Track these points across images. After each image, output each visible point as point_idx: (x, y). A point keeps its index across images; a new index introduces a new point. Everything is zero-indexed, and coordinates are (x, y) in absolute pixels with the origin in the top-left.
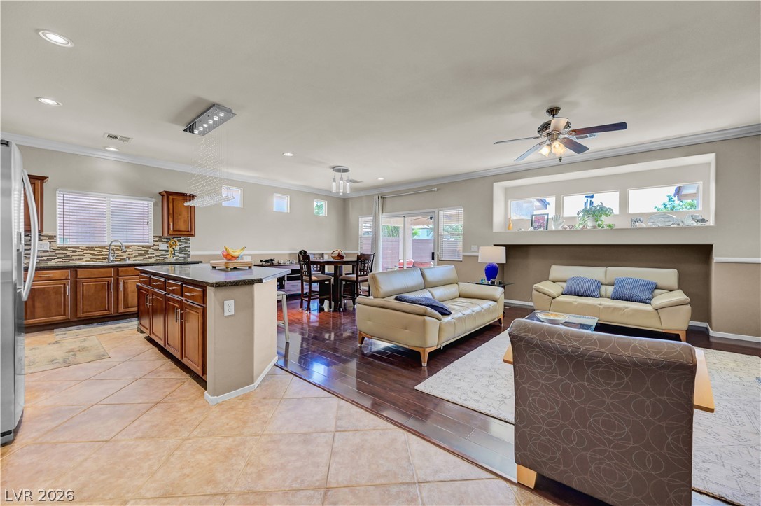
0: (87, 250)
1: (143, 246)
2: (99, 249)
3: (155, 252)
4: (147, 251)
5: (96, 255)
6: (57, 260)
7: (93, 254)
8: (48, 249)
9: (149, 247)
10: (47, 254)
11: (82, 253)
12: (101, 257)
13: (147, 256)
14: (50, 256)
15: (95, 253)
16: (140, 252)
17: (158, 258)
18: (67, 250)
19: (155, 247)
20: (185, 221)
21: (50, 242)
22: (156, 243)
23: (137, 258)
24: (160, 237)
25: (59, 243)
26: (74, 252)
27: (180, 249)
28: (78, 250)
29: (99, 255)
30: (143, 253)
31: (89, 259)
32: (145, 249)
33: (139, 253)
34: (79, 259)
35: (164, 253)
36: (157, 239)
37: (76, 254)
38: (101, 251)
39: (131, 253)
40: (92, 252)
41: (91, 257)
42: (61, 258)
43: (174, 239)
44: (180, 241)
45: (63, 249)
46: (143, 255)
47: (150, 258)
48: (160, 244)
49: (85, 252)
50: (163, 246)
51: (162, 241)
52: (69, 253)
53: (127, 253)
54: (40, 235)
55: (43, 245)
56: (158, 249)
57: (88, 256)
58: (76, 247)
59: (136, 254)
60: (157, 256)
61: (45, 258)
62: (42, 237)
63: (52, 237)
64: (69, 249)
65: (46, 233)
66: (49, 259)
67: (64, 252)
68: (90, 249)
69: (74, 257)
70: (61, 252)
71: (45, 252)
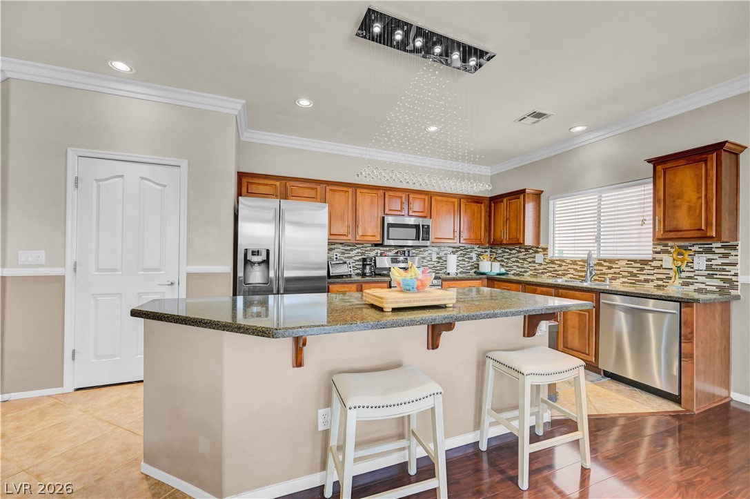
0: (571, 264)
1: (635, 261)
2: (581, 263)
3: (656, 271)
4: (642, 269)
6: (548, 274)
7: (575, 270)
8: (542, 262)
9: (645, 262)
10: (542, 267)
11: (566, 268)
13: (642, 278)
14: (544, 269)
15: (578, 268)
16: (630, 270)
18: (555, 264)
19: (655, 263)
20: (690, 208)
21: (544, 254)
22: (657, 256)
23: (626, 280)
24: (665, 245)
25: (550, 255)
26: (560, 266)
28: (564, 264)
30: (635, 271)
31: (572, 276)
32: (639, 265)
33: (629, 272)
36: (658, 248)
37: (562, 268)
39: (618, 270)
40: (575, 267)
41: (575, 273)
42: (551, 272)
43: (696, 248)
45: (552, 262)
46: (635, 275)
47: (646, 281)
48: (665, 256)
49: (570, 266)
50: (667, 261)
51: (666, 252)
52: (557, 268)
53: (612, 271)
54: (537, 248)
55: (539, 258)
56: (660, 267)
57: (571, 271)
58: (563, 261)
59: (626, 274)
60: (658, 279)
61: (540, 271)
62: (539, 250)
63: (545, 249)
64: (557, 262)
65: (541, 245)
66: (542, 273)
67: (553, 266)
68: (574, 263)
69: (560, 273)
70: (551, 265)
71: (541, 264)
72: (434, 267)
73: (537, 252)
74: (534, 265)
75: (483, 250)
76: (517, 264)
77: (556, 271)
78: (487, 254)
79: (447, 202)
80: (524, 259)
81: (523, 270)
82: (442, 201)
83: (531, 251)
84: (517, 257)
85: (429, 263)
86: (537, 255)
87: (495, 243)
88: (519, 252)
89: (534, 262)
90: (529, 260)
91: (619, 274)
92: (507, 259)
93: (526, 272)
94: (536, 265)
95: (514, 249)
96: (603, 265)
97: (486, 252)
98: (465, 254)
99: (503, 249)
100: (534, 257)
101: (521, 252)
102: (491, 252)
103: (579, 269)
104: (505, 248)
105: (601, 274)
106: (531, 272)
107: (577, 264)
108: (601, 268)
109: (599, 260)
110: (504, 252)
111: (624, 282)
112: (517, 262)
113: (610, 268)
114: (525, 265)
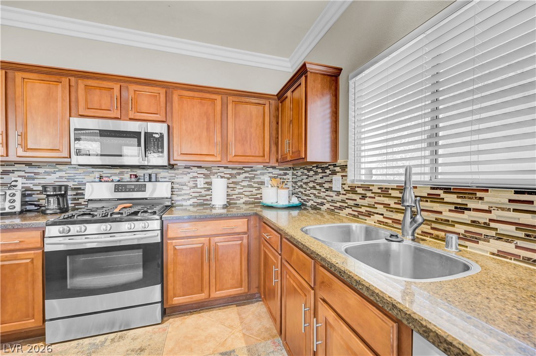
0: (379, 195)
2: (396, 194)
5: (391, 210)
6: (348, 211)
7: (387, 206)
8: (340, 190)
10: (340, 197)
11: (372, 201)
14: (342, 201)
15: (392, 202)
18: (357, 193)
21: (342, 176)
25: (350, 178)
26: (364, 197)
28: (369, 194)
31: (381, 218)
37: (367, 201)
39: (483, 218)
40: (386, 201)
42: (351, 207)
45: (353, 190)
49: (378, 199)
53: (466, 216)
54: (335, 166)
55: (337, 182)
57: (381, 209)
58: (367, 188)
61: (338, 204)
62: (338, 169)
63: (344, 168)
64: (359, 191)
65: (340, 161)
66: (341, 208)
67: (354, 196)
68: (385, 192)
69: (363, 210)
70: (351, 195)
71: (338, 193)
72: (200, 196)
73: (334, 173)
74: (331, 194)
75: (282, 172)
76: (315, 192)
77: (357, 205)
78: (287, 177)
79: (202, 99)
80: (321, 185)
81: (319, 201)
82: (193, 97)
83: (328, 172)
84: (314, 182)
85: (193, 190)
86: (334, 177)
88: (316, 173)
89: (331, 189)
90: (326, 186)
91: (486, 226)
92: (306, 184)
93: (323, 204)
94: (334, 195)
95: (311, 169)
96: (442, 201)
97: (285, 174)
98: (253, 178)
99: (302, 170)
100: (331, 182)
101: (318, 173)
102: (293, 174)
103: (393, 205)
104: (304, 169)
105: (437, 221)
107: (389, 196)
108: (437, 207)
109: (432, 188)
110: (303, 174)
111: (501, 254)
112: (314, 188)
113: (461, 209)
114: (322, 195)
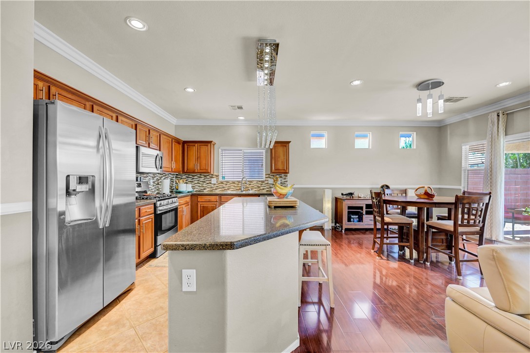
0: (232, 184)
1: (259, 181)
2: (237, 183)
3: (266, 185)
4: (262, 184)
5: (236, 187)
6: (219, 189)
8: (216, 183)
9: (263, 182)
10: (216, 186)
11: (229, 186)
12: (238, 188)
13: (262, 188)
14: (217, 187)
16: (258, 185)
17: (268, 189)
19: (266, 182)
20: (282, 162)
21: (217, 179)
22: (267, 179)
23: (256, 189)
24: (269, 175)
25: (221, 179)
26: (226, 185)
27: (281, 183)
28: (228, 184)
29: (237, 187)
31: (232, 189)
32: (260, 183)
34: (228, 189)
35: (271, 186)
36: (267, 176)
38: (238, 184)
39: (253, 186)
40: (234, 185)
41: (234, 188)
42: (221, 188)
43: (278, 176)
44: (281, 177)
45: (222, 183)
46: (259, 187)
47: (263, 189)
48: (269, 179)
50: (271, 181)
51: (270, 177)
52: (224, 186)
53: (251, 186)
54: (212, 175)
55: (214, 181)
56: (268, 183)
57: (232, 187)
58: (227, 182)
59: (256, 187)
60: (267, 188)
61: (215, 188)
62: (214, 176)
63: (217, 176)
64: (224, 183)
65: (215, 174)
66: (216, 189)
67: (222, 185)
68: (234, 183)
69: (226, 188)
70: (221, 185)
71: (215, 184)
73: (212, 177)
74: (210, 185)
76: (199, 185)
77: (224, 187)
80: (204, 182)
81: (203, 188)
82: (164, 138)
83: (208, 177)
84: (198, 181)
86: (212, 179)
87: (188, 171)
89: (211, 183)
90: (207, 182)
92: (202, 182)
93: (205, 189)
94: (212, 185)
95: (196, 176)
99: (187, 176)
100: (211, 180)
101: (201, 178)
104: (189, 175)
106: (209, 189)
110: (188, 177)
112: (199, 183)
113: (250, 185)
114: (204, 185)
